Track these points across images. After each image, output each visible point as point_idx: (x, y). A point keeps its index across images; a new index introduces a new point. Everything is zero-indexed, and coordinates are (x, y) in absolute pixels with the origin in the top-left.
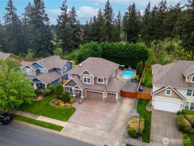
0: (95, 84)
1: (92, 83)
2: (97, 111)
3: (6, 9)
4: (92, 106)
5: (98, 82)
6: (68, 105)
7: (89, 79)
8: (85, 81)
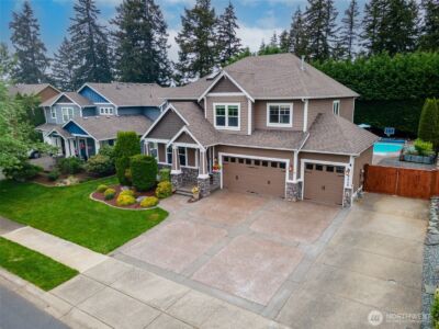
0: (255, 130)
1: (244, 125)
2: (254, 227)
3: (77, 9)
4: (236, 209)
5: (269, 124)
6: (145, 200)
7: (233, 112)
8: (221, 122)
